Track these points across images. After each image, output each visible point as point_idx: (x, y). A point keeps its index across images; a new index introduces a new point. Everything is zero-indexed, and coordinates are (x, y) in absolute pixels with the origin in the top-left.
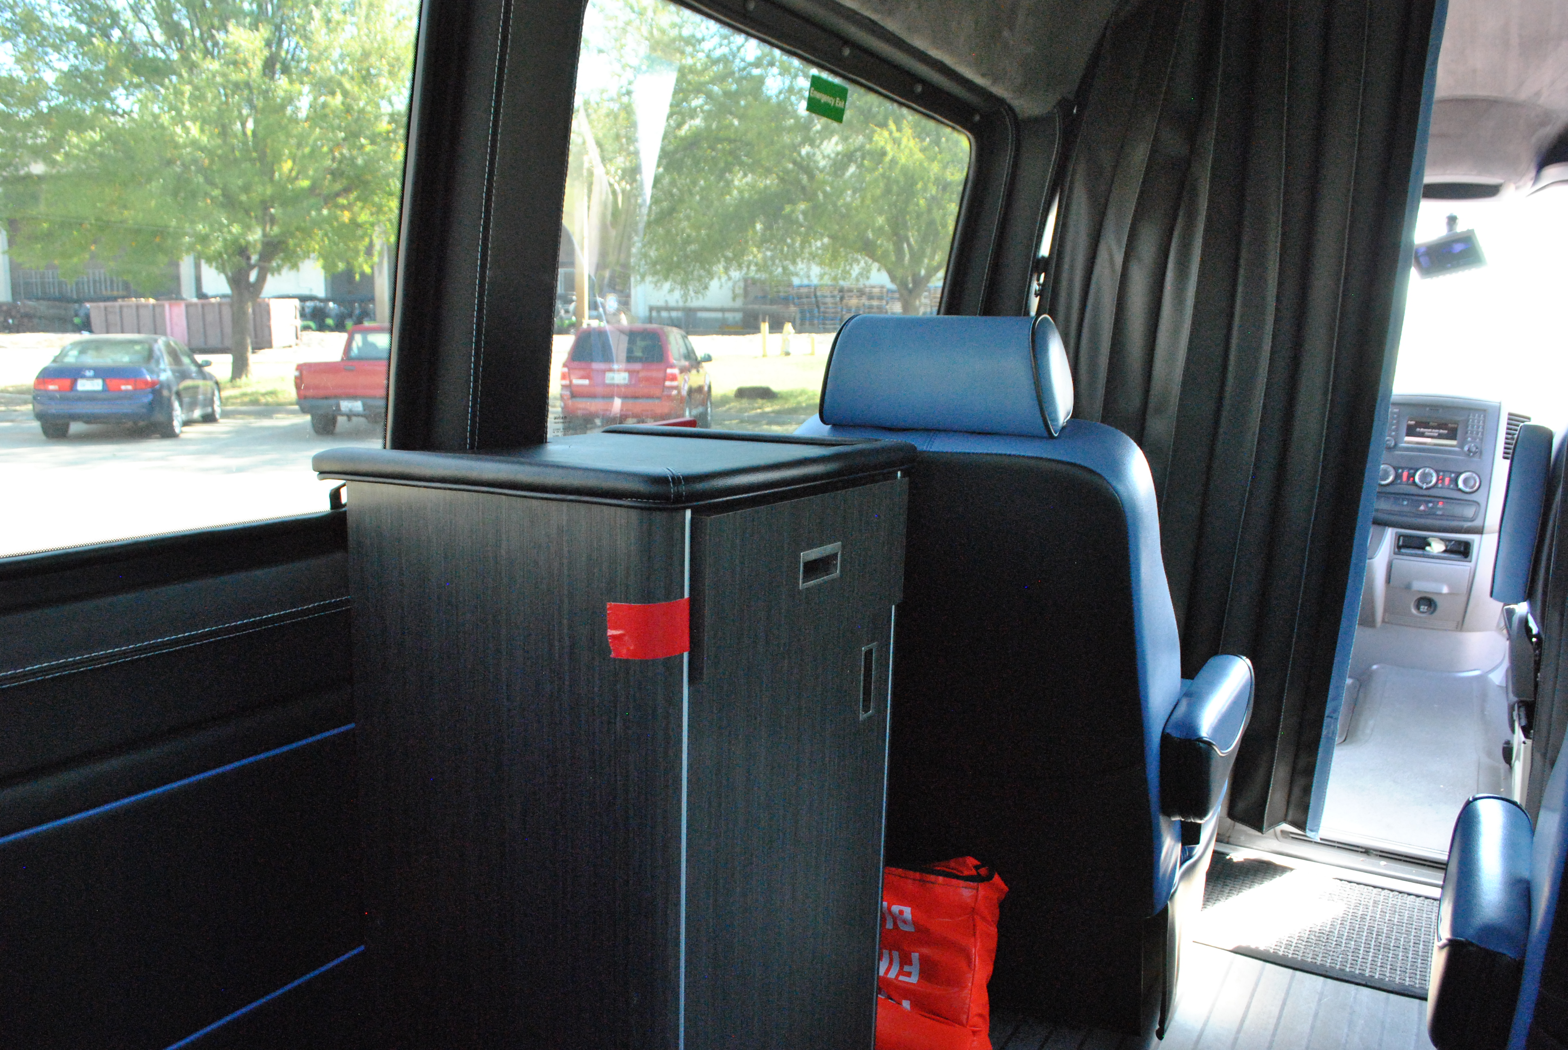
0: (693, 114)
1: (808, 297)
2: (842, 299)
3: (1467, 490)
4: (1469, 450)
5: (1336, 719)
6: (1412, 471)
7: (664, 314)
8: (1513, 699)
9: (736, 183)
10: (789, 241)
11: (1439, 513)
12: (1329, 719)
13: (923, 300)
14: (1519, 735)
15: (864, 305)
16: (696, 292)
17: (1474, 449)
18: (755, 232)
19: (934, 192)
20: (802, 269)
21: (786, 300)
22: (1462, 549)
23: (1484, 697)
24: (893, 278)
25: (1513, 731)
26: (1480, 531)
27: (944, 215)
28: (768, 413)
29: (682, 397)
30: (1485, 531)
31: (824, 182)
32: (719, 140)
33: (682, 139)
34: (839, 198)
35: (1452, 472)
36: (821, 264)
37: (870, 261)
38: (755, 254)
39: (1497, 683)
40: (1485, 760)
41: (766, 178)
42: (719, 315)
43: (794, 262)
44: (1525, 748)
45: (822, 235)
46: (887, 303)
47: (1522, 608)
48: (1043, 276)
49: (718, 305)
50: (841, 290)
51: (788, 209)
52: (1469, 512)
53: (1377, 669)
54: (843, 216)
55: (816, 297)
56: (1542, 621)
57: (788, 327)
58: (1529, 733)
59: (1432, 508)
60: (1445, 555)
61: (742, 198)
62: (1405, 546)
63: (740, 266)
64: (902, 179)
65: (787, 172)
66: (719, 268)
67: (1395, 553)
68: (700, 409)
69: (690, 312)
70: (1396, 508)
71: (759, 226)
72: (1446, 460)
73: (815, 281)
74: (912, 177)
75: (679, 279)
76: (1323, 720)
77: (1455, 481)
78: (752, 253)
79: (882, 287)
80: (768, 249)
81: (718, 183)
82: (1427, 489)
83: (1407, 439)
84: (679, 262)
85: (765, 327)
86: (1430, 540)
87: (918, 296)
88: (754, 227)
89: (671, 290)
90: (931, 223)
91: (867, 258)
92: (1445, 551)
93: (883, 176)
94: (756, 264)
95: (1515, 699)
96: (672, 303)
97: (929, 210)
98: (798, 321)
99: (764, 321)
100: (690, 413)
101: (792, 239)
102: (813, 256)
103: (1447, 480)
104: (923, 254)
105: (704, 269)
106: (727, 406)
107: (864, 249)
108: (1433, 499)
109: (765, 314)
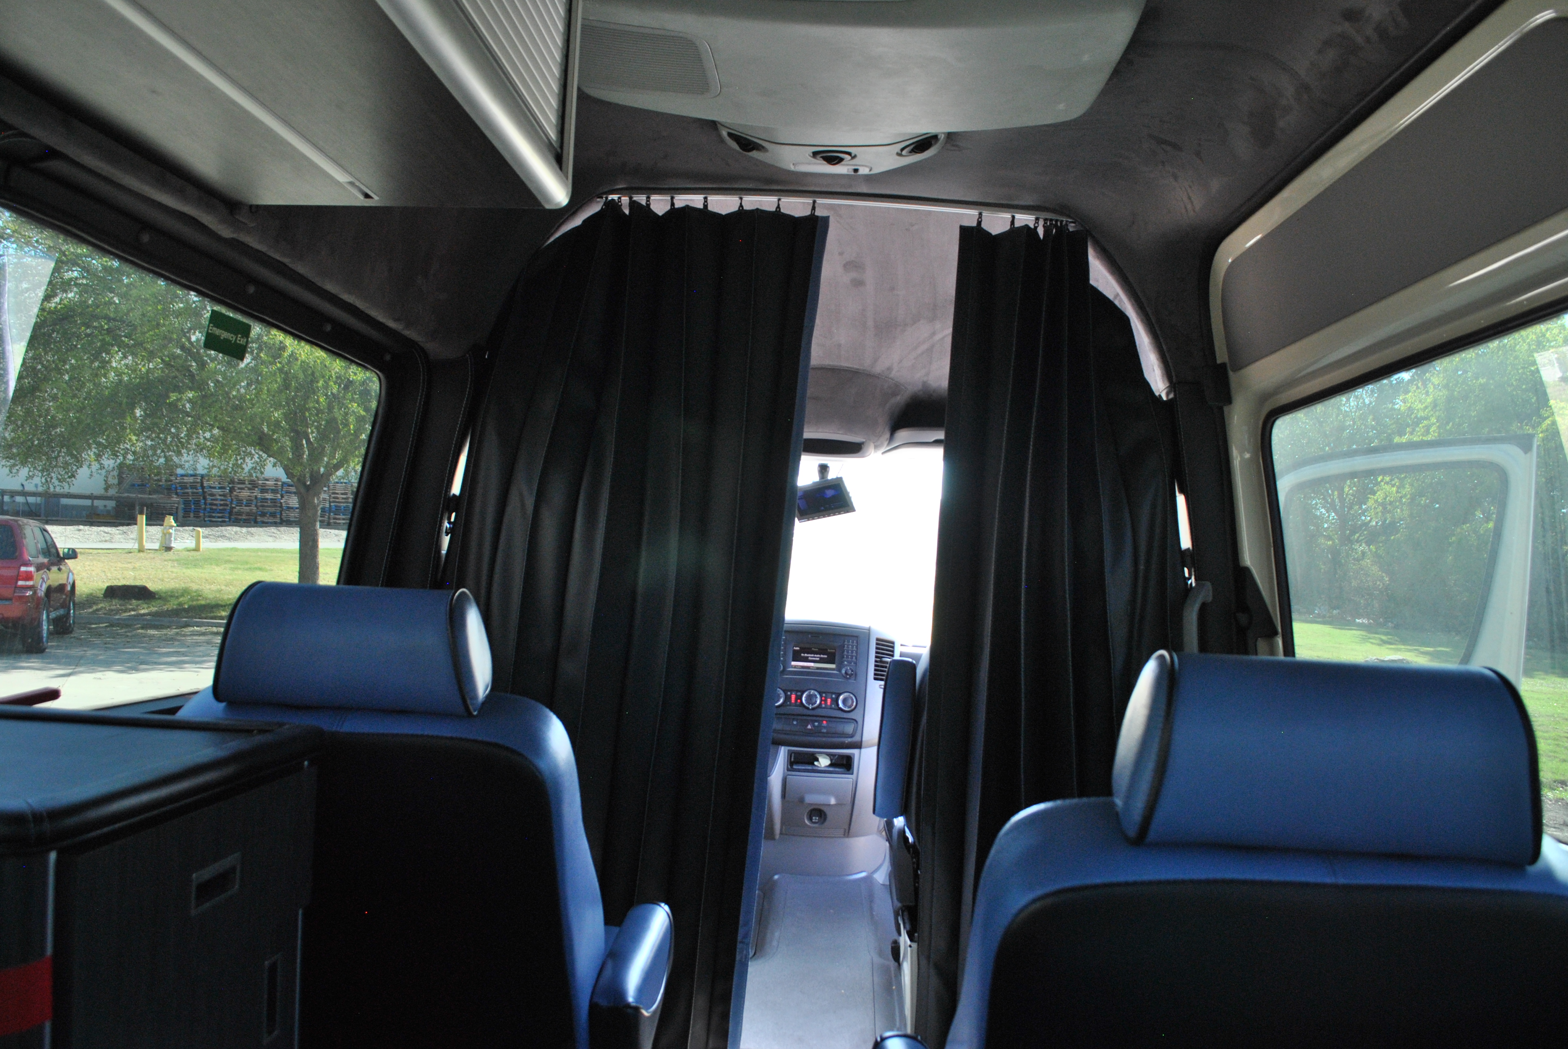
0: (66, 285)
1: (192, 487)
2: (232, 490)
3: (846, 709)
4: (846, 673)
5: (748, 944)
6: (799, 694)
7: (19, 499)
8: (898, 905)
9: (114, 364)
10: (173, 430)
11: (824, 731)
12: (741, 945)
13: (323, 496)
14: (904, 940)
15: (256, 497)
16: (60, 480)
17: (850, 672)
18: (135, 419)
19: (335, 391)
20: (188, 461)
21: (169, 490)
22: (845, 762)
23: (871, 898)
24: (289, 474)
25: (899, 934)
26: (858, 746)
27: (346, 414)
28: (144, 615)
29: (39, 599)
30: (864, 744)
31: (216, 372)
32: (95, 317)
33: (50, 312)
34: (232, 389)
35: (833, 693)
36: (210, 456)
37: (265, 456)
38: (134, 443)
39: (881, 882)
40: (877, 960)
41: (150, 362)
42: (88, 502)
43: (179, 454)
44: (912, 952)
45: (213, 426)
46: (282, 496)
47: (899, 822)
48: (454, 515)
49: (87, 492)
50: (232, 481)
51: (173, 396)
52: (849, 728)
53: (778, 879)
54: (236, 408)
55: (203, 487)
56: (917, 833)
57: (170, 520)
58: (913, 935)
59: (817, 726)
60: (831, 769)
61: (121, 381)
62: (797, 762)
63: (115, 455)
64: (301, 376)
65: (174, 357)
66: (90, 454)
67: (788, 770)
68: (62, 612)
69: (51, 498)
70: (787, 728)
71: (138, 412)
72: (826, 682)
73: (201, 471)
74: (313, 374)
75: (40, 465)
76: (736, 945)
77: (836, 701)
78: (130, 440)
79: (277, 480)
80: (148, 437)
81: (92, 362)
82: (813, 709)
83: (793, 663)
84: (40, 446)
85: (142, 519)
86: (817, 755)
87: (317, 494)
88: (133, 413)
89: (30, 477)
90: (332, 422)
91: (261, 453)
92: (831, 765)
93: (281, 370)
94: (134, 453)
95: (899, 905)
96: (30, 487)
97: (330, 408)
98: (181, 514)
99: (141, 513)
100: (48, 616)
101: (177, 428)
102: (200, 448)
103: (829, 701)
104: (322, 453)
105: (72, 456)
106: (95, 608)
107: (259, 444)
108: (818, 718)
109: (143, 505)
